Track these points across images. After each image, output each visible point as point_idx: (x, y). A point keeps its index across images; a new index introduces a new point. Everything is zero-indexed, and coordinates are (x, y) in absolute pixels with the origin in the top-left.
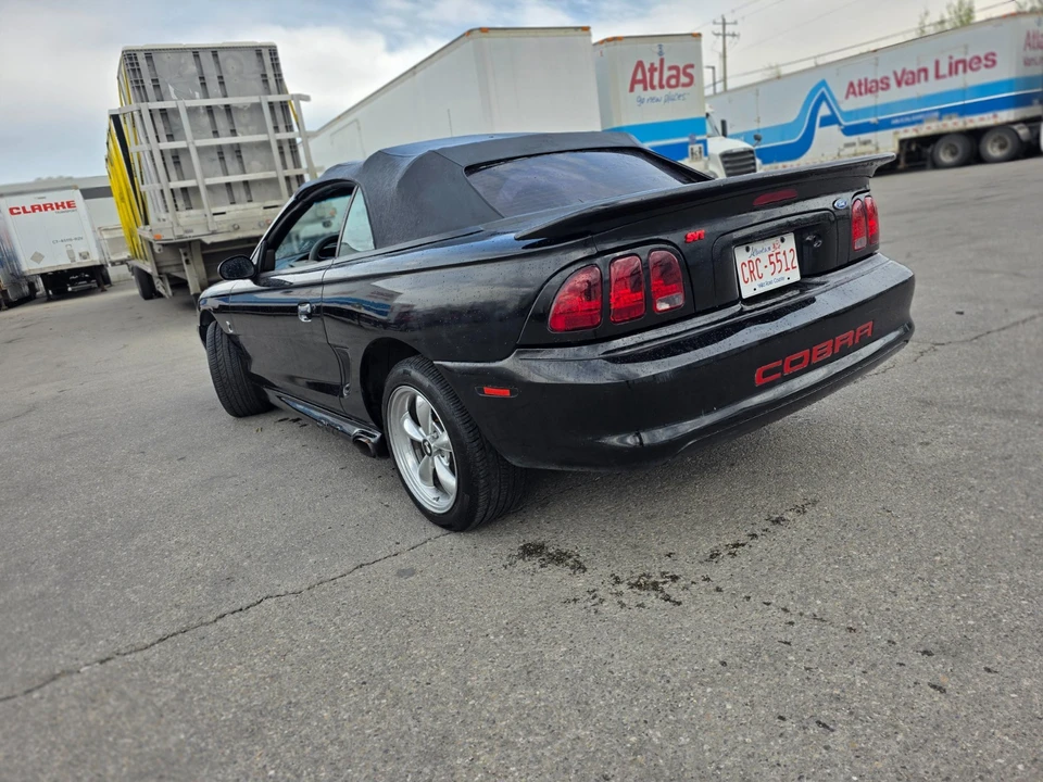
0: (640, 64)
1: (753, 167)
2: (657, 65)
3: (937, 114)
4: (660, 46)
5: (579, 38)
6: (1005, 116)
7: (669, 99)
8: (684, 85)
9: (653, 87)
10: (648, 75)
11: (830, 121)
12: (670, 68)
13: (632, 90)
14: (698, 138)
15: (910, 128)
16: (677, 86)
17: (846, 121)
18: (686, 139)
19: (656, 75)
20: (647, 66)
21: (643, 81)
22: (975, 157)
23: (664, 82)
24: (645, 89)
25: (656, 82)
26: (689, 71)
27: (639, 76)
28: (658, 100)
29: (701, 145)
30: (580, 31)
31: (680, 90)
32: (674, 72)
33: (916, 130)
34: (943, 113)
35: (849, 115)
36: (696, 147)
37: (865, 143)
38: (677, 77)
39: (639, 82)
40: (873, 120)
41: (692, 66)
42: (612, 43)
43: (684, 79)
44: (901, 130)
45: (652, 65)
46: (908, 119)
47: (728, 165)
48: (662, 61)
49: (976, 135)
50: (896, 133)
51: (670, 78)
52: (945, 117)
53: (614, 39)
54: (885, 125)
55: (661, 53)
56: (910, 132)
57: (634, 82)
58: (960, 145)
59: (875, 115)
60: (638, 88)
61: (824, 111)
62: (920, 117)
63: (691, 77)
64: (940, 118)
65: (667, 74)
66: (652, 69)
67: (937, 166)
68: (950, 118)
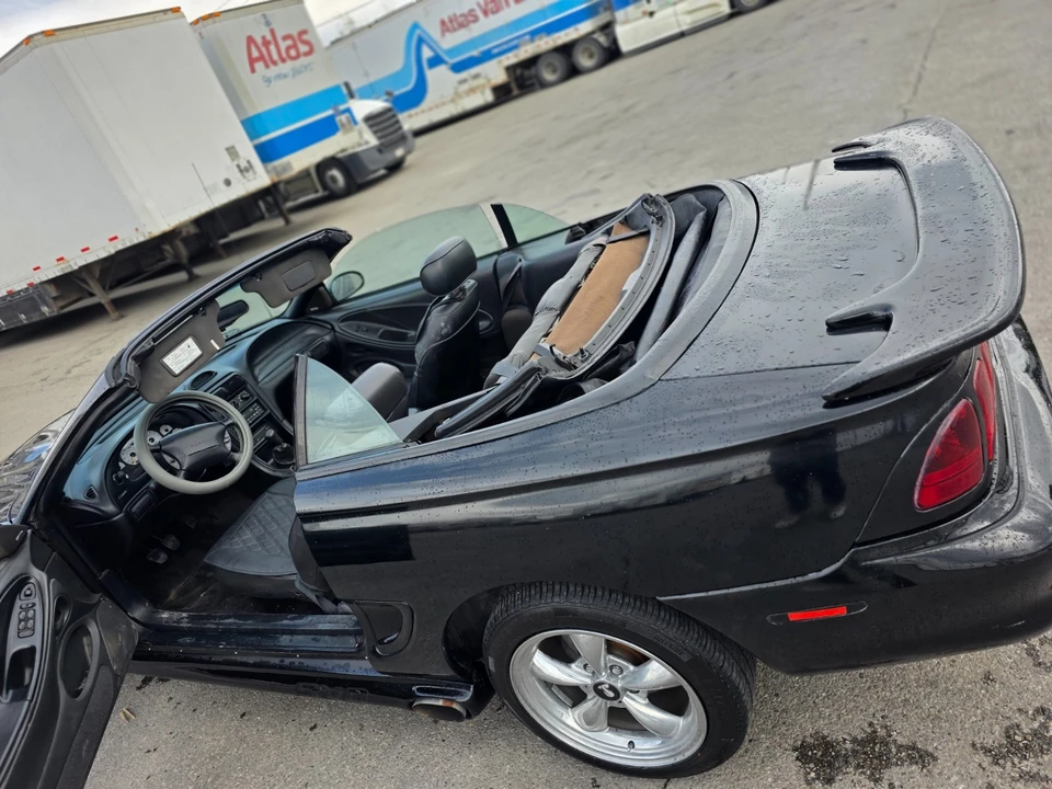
0: (250, 40)
1: (397, 126)
2: (269, 37)
3: (527, 37)
4: (264, 16)
5: (172, 22)
6: (585, 27)
7: (296, 72)
8: (307, 54)
9: (275, 63)
10: (263, 50)
11: (436, 61)
12: (285, 38)
13: (253, 70)
14: (342, 107)
15: (510, 55)
16: (298, 56)
17: (452, 58)
18: (330, 112)
19: (272, 48)
20: (259, 41)
21: (261, 58)
22: (573, 72)
23: (284, 55)
24: (267, 66)
25: (275, 57)
26: (305, 37)
27: (255, 54)
28: (285, 76)
29: (347, 115)
30: (170, 14)
31: (303, 61)
32: (289, 42)
33: (516, 56)
34: (534, 34)
35: (452, 51)
36: (343, 118)
37: (476, 76)
38: (295, 46)
39: (257, 60)
40: (475, 53)
41: (304, 32)
42: (210, 21)
43: (303, 48)
44: (503, 58)
45: (264, 38)
46: (505, 47)
47: (375, 129)
48: (272, 32)
49: (566, 50)
50: (500, 62)
51: (288, 49)
52: (537, 38)
53: (210, 16)
54: (487, 56)
55: (268, 23)
56: (512, 59)
57: (252, 61)
58: (558, 61)
59: (476, 48)
60: (259, 66)
61: (427, 53)
62: (515, 42)
64: (532, 40)
65: (283, 45)
66: (266, 43)
67: (544, 85)
68: (541, 39)
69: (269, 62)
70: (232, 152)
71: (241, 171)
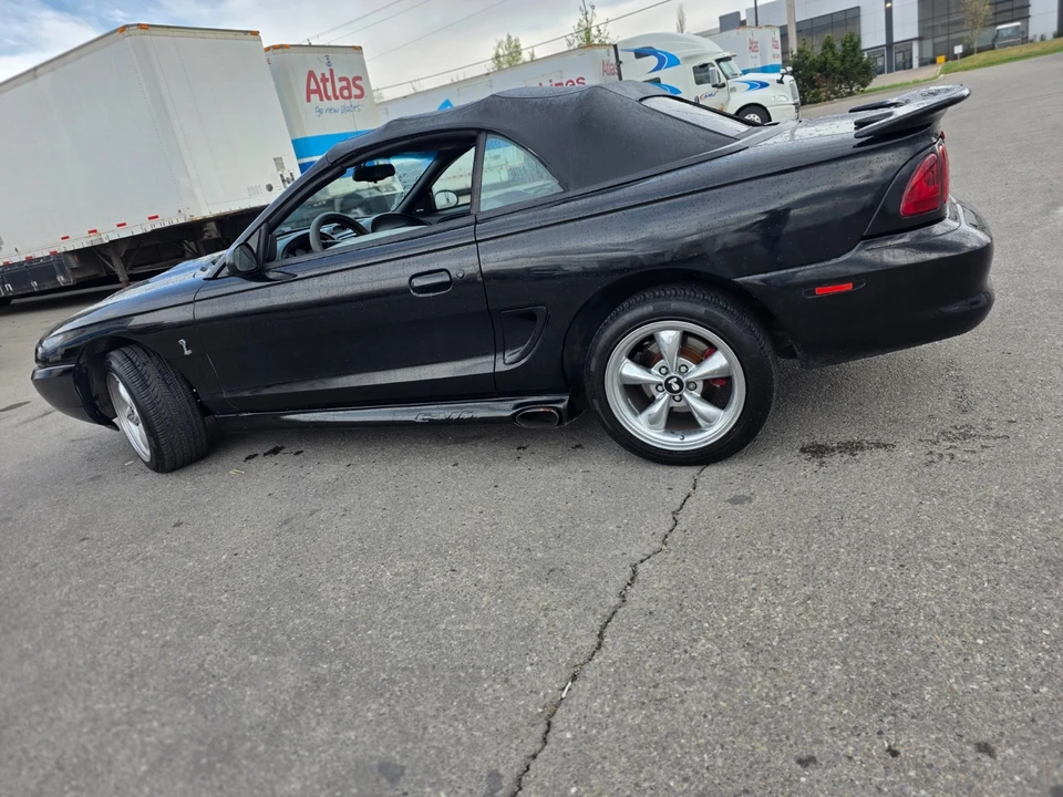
0: (311, 74)
2: (328, 76)
4: (327, 57)
5: (249, 42)
7: (345, 110)
9: (328, 98)
10: (321, 85)
12: (341, 79)
13: (309, 100)
16: (350, 97)
20: (319, 77)
21: (318, 91)
23: (338, 93)
24: (322, 99)
25: (330, 93)
26: (358, 82)
27: (313, 86)
28: (335, 111)
30: (249, 36)
31: (354, 101)
32: (344, 84)
38: (348, 88)
39: (314, 92)
42: (280, 50)
43: (355, 92)
45: (323, 75)
48: (331, 71)
51: (342, 89)
53: (281, 46)
55: (329, 64)
57: (309, 92)
60: (315, 97)
63: (360, 88)
65: (339, 85)
66: (324, 80)
69: (323, 96)
70: (279, 162)
71: (283, 181)
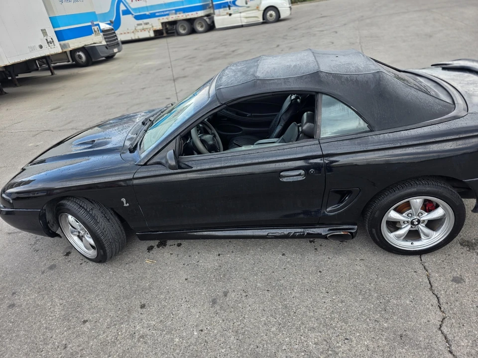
1: (116, 38)
3: (174, 11)
6: (201, 13)
7: (76, 1)
11: (127, 12)
14: (95, 23)
15: (165, 17)
17: (135, 13)
18: (90, 24)
22: (193, 31)
28: (70, 1)
29: (98, 27)
33: (167, 18)
34: (177, 11)
35: (135, 10)
36: (96, 28)
37: (147, 24)
40: (147, 13)
44: (161, 18)
46: (162, 13)
47: (106, 36)
49: (191, 21)
50: (159, 19)
52: (178, 13)
54: (153, 16)
56: (165, 19)
58: (186, 25)
59: (148, 11)
61: (122, 8)
62: (167, 13)
64: (176, 14)
67: (179, 34)
68: (180, 14)
70: (44, 32)
71: (48, 42)
